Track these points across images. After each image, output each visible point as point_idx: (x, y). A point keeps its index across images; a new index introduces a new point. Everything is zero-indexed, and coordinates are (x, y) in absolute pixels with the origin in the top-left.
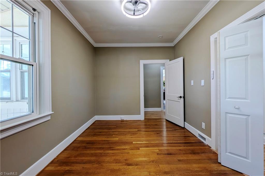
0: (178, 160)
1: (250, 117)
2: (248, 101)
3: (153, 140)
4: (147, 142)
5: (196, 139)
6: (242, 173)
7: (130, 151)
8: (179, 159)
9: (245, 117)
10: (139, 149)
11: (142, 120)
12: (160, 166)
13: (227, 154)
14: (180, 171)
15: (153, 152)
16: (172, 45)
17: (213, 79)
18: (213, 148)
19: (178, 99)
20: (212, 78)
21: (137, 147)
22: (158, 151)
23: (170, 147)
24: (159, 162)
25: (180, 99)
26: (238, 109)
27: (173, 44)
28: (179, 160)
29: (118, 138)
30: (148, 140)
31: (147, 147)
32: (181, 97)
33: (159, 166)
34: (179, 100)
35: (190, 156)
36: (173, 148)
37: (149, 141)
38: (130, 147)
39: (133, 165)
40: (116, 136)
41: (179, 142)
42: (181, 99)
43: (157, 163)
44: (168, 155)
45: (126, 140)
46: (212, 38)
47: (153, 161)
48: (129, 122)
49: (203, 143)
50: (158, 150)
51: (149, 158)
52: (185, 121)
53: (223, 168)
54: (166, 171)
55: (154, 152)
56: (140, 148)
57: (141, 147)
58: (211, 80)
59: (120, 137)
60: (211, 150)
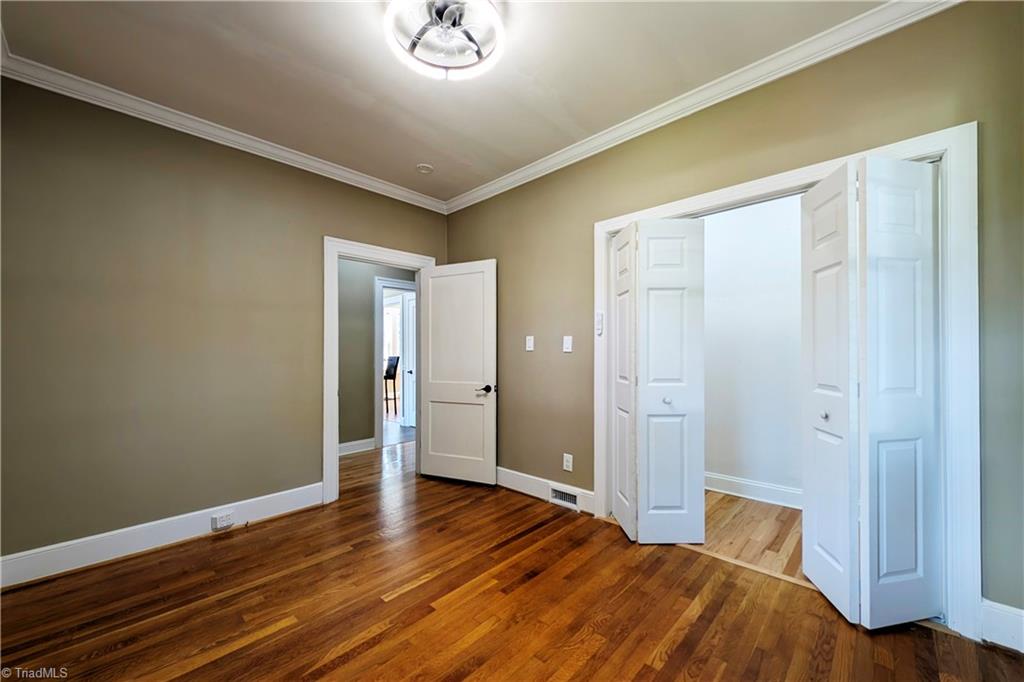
0: (565, 578)
1: (686, 418)
2: (683, 384)
3: (449, 557)
4: (437, 572)
5: (548, 506)
6: (674, 545)
7: (409, 635)
8: (564, 574)
9: (678, 420)
10: (433, 610)
11: (328, 502)
12: (544, 618)
13: (651, 512)
14: (595, 603)
15: (484, 592)
16: (443, 208)
17: (600, 335)
18: (600, 514)
19: (478, 396)
20: (596, 332)
21: (419, 607)
22: (496, 582)
23: (515, 554)
24: (530, 610)
25: (485, 395)
26: (669, 403)
27: (445, 207)
28: (568, 577)
29: (286, 615)
30: (432, 564)
31: (451, 587)
32: (488, 389)
33: (540, 622)
34: (481, 400)
35: (578, 554)
36: (523, 552)
37: (437, 567)
38: (388, 620)
39: (470, 673)
40: (268, 614)
41: (520, 530)
42: (489, 394)
43: (527, 617)
44: (532, 580)
45: (341, 604)
46: (601, 229)
47: (513, 619)
48: (270, 527)
49: (569, 510)
50: (493, 578)
51: (494, 619)
52: (497, 465)
53: (646, 551)
54: (569, 622)
55: (488, 589)
56: (433, 605)
57: (434, 598)
58: (596, 336)
59: (295, 606)
60: (598, 520)
